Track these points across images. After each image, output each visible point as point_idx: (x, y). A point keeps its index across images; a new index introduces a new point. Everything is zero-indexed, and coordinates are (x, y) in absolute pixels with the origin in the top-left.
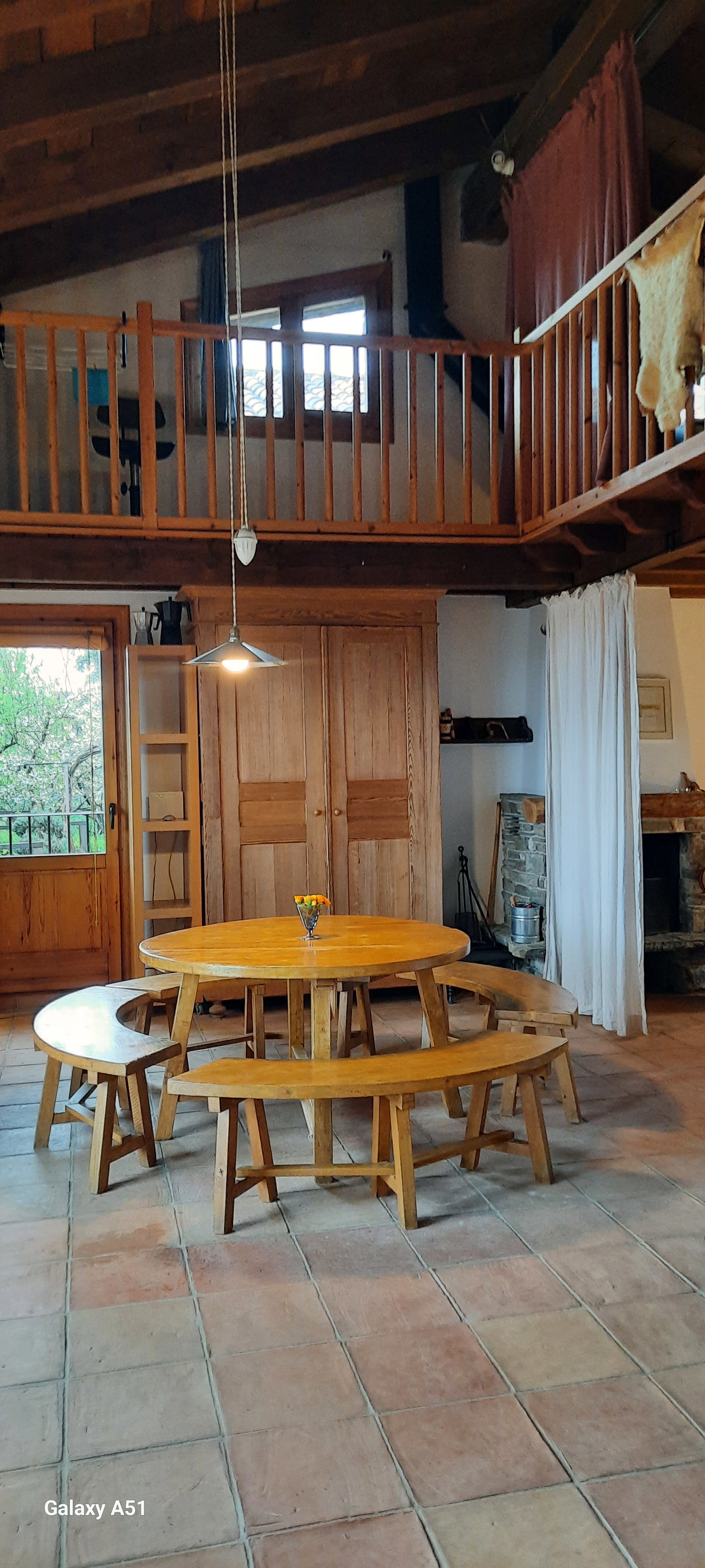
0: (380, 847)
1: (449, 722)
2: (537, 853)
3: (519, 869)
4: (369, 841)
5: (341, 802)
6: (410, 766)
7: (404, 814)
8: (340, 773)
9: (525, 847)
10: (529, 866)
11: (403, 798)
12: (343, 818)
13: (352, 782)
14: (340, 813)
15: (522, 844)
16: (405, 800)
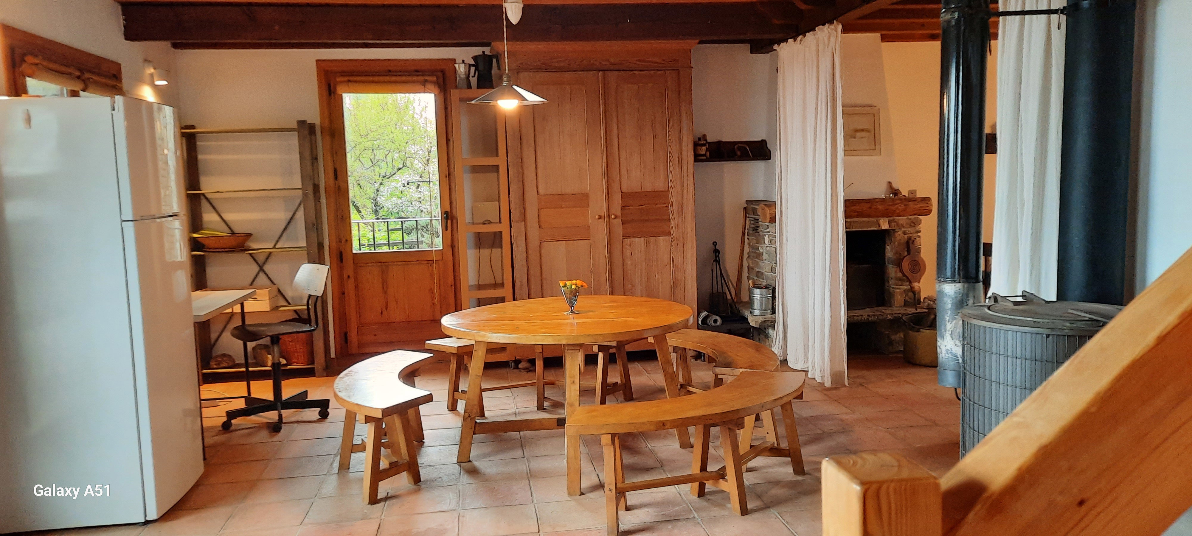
0: (648, 243)
1: (704, 145)
2: (771, 246)
3: (758, 259)
4: (639, 239)
5: (616, 208)
6: (671, 180)
7: (666, 217)
8: (616, 187)
9: (763, 242)
10: (765, 256)
11: (665, 205)
12: (618, 221)
13: (626, 193)
14: (616, 217)
15: (760, 240)
16: (666, 206)
